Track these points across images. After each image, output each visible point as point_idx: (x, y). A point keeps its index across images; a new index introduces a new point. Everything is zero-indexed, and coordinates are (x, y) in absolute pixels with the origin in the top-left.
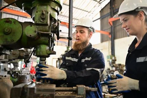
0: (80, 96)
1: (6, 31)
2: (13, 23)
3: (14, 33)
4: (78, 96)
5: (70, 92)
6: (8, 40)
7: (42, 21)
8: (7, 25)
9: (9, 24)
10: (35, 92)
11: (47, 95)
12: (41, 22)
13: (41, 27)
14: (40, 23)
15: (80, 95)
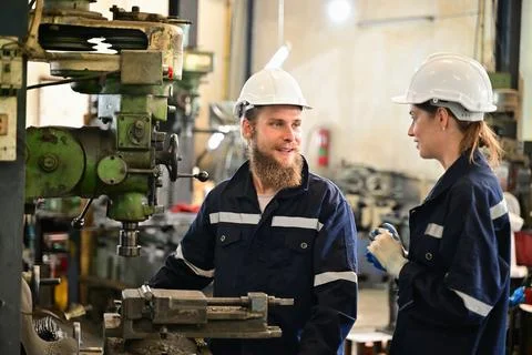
0: (257, 315)
1: (46, 165)
2: (60, 142)
3: (65, 167)
4: (252, 315)
5: (235, 308)
6: (51, 187)
7: (136, 142)
8: (45, 147)
9: (51, 144)
10: (171, 304)
11: (193, 311)
12: (133, 144)
13: (131, 154)
14: (130, 146)
15: (257, 312)
